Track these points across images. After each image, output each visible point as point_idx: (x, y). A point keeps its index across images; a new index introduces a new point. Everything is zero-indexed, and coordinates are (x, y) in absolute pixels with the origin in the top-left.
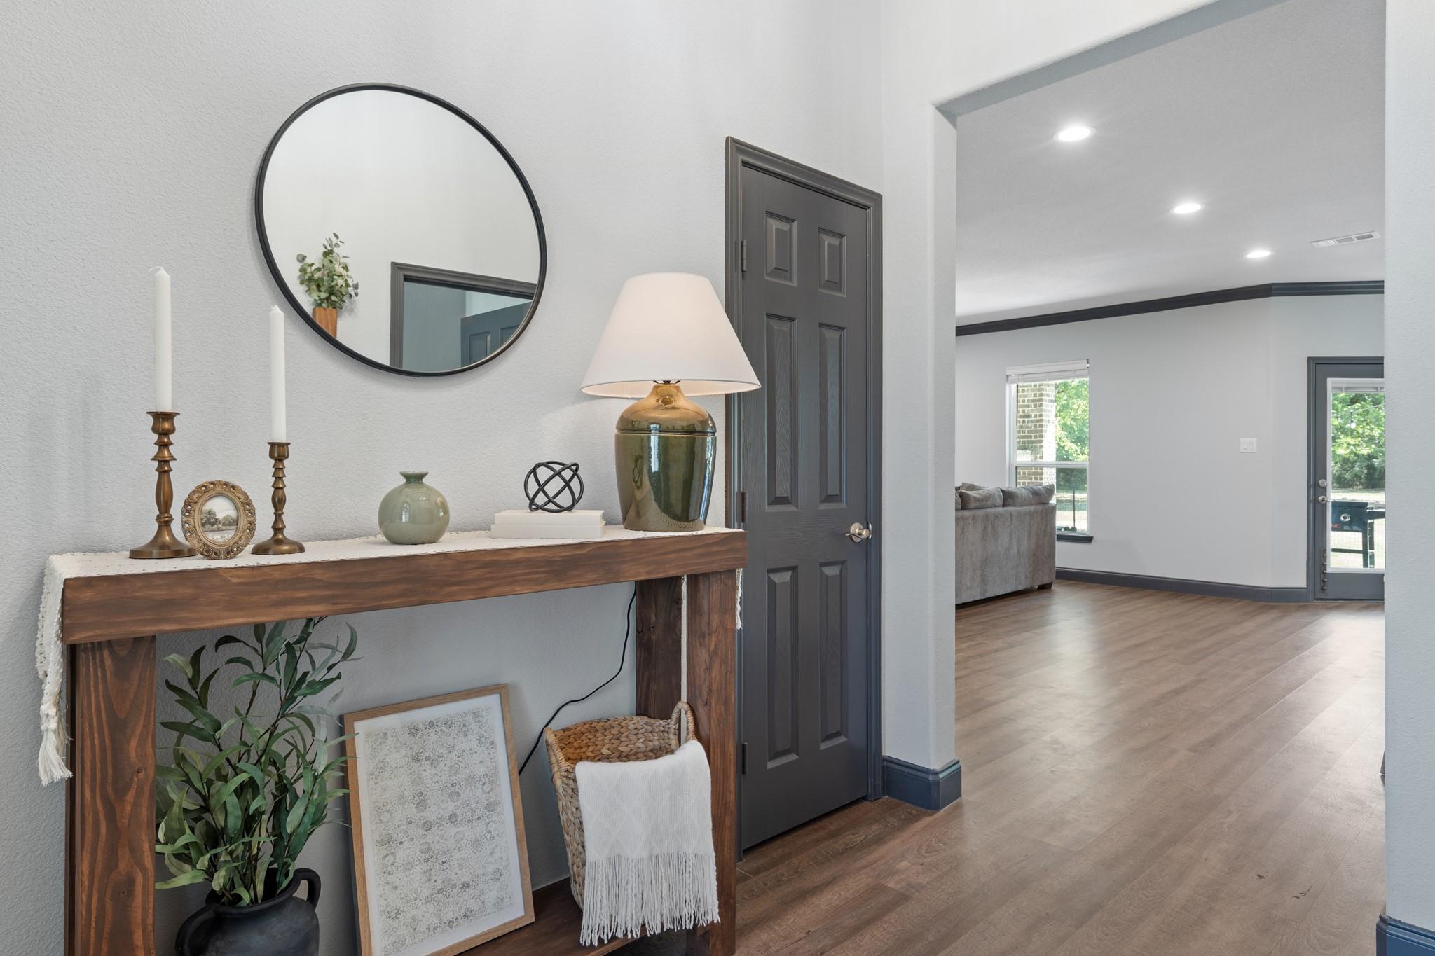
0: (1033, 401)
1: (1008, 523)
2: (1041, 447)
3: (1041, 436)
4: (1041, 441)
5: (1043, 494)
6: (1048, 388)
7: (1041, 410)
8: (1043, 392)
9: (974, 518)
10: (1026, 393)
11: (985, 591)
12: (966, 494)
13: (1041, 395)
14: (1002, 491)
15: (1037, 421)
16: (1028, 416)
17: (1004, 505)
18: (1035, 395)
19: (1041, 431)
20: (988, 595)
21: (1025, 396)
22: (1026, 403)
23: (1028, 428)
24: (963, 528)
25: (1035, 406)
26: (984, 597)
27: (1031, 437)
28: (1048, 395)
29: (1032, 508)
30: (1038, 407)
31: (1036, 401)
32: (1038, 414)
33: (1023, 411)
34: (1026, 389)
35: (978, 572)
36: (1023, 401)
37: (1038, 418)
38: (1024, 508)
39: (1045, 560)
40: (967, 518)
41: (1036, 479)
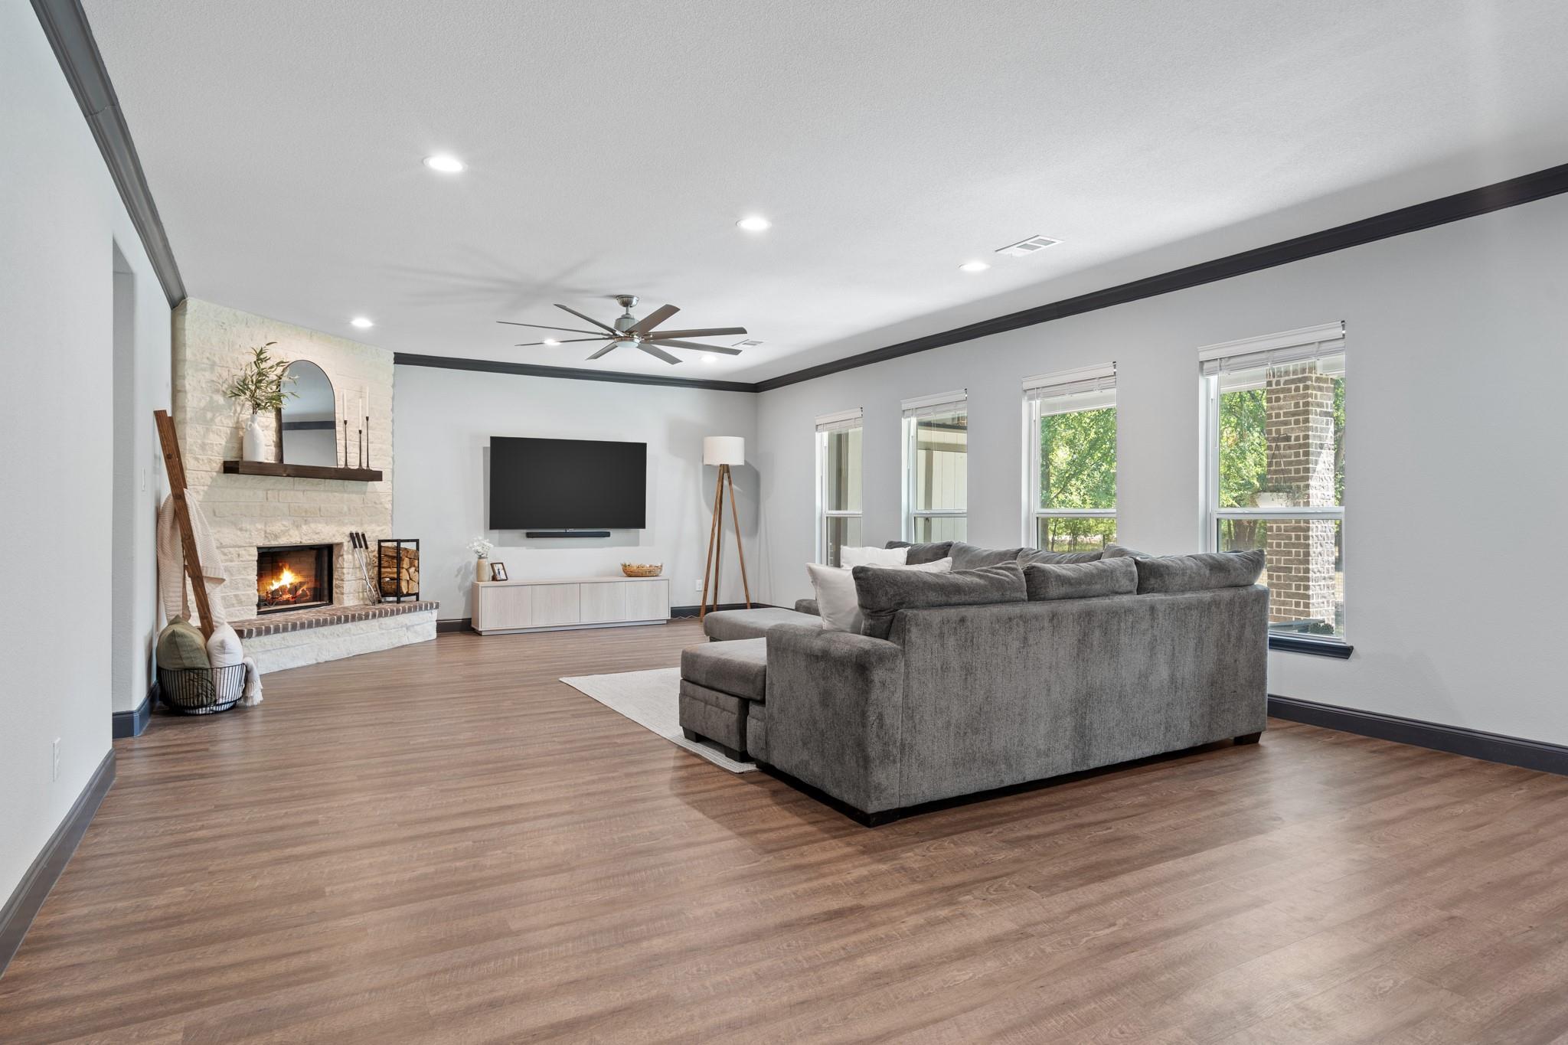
0: (1294, 414)
1: (1145, 625)
2: (1307, 486)
3: (1307, 470)
4: (1307, 478)
5: (1235, 569)
6: (1319, 393)
7: (1308, 429)
8: (1310, 399)
9: (1054, 616)
10: (1282, 403)
11: (1085, 757)
12: (1039, 569)
13: (1307, 404)
14: (1137, 563)
15: (1300, 446)
16: (1288, 439)
17: (1139, 592)
18: (1297, 405)
19: (1307, 462)
20: (1093, 764)
21: (1280, 408)
22: (1282, 419)
23: (1285, 457)
24: (1026, 638)
25: (1297, 422)
26: (1085, 768)
27: (1290, 471)
28: (1320, 405)
29: (1207, 596)
30: (1301, 425)
31: (1299, 415)
32: (1301, 434)
33: (1278, 431)
34: (1282, 396)
35: (1068, 722)
36: (1278, 416)
37: (1301, 441)
38: (1188, 595)
39: (1239, 691)
40: (1036, 617)
41: (1298, 538)
